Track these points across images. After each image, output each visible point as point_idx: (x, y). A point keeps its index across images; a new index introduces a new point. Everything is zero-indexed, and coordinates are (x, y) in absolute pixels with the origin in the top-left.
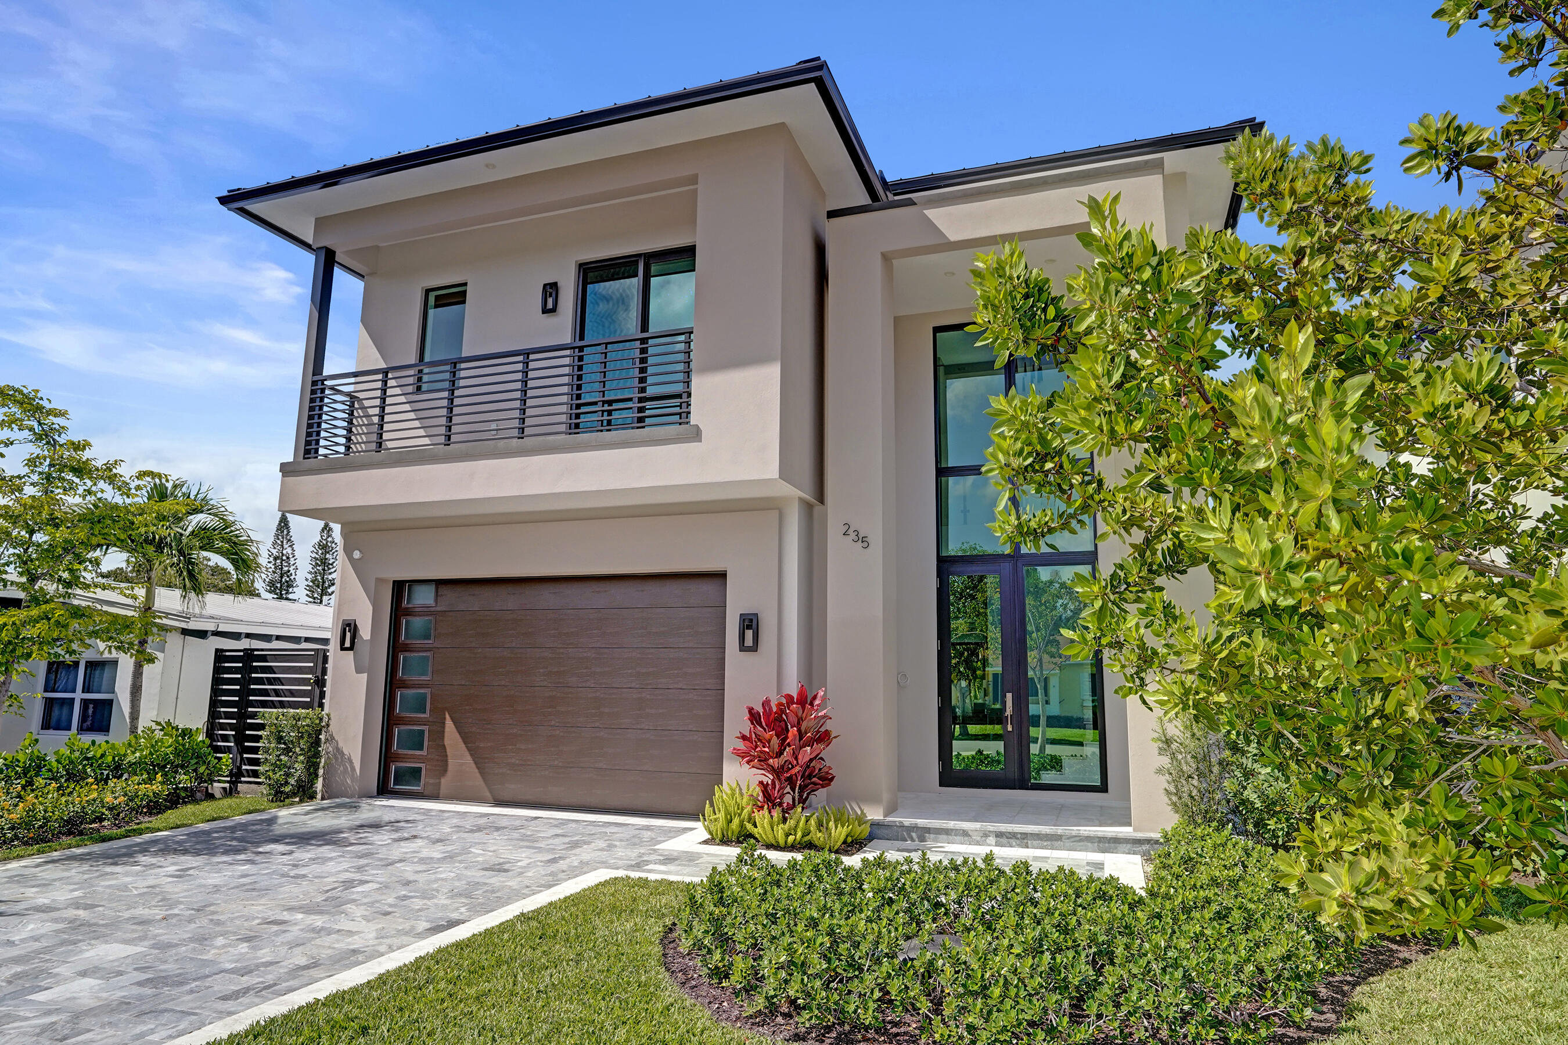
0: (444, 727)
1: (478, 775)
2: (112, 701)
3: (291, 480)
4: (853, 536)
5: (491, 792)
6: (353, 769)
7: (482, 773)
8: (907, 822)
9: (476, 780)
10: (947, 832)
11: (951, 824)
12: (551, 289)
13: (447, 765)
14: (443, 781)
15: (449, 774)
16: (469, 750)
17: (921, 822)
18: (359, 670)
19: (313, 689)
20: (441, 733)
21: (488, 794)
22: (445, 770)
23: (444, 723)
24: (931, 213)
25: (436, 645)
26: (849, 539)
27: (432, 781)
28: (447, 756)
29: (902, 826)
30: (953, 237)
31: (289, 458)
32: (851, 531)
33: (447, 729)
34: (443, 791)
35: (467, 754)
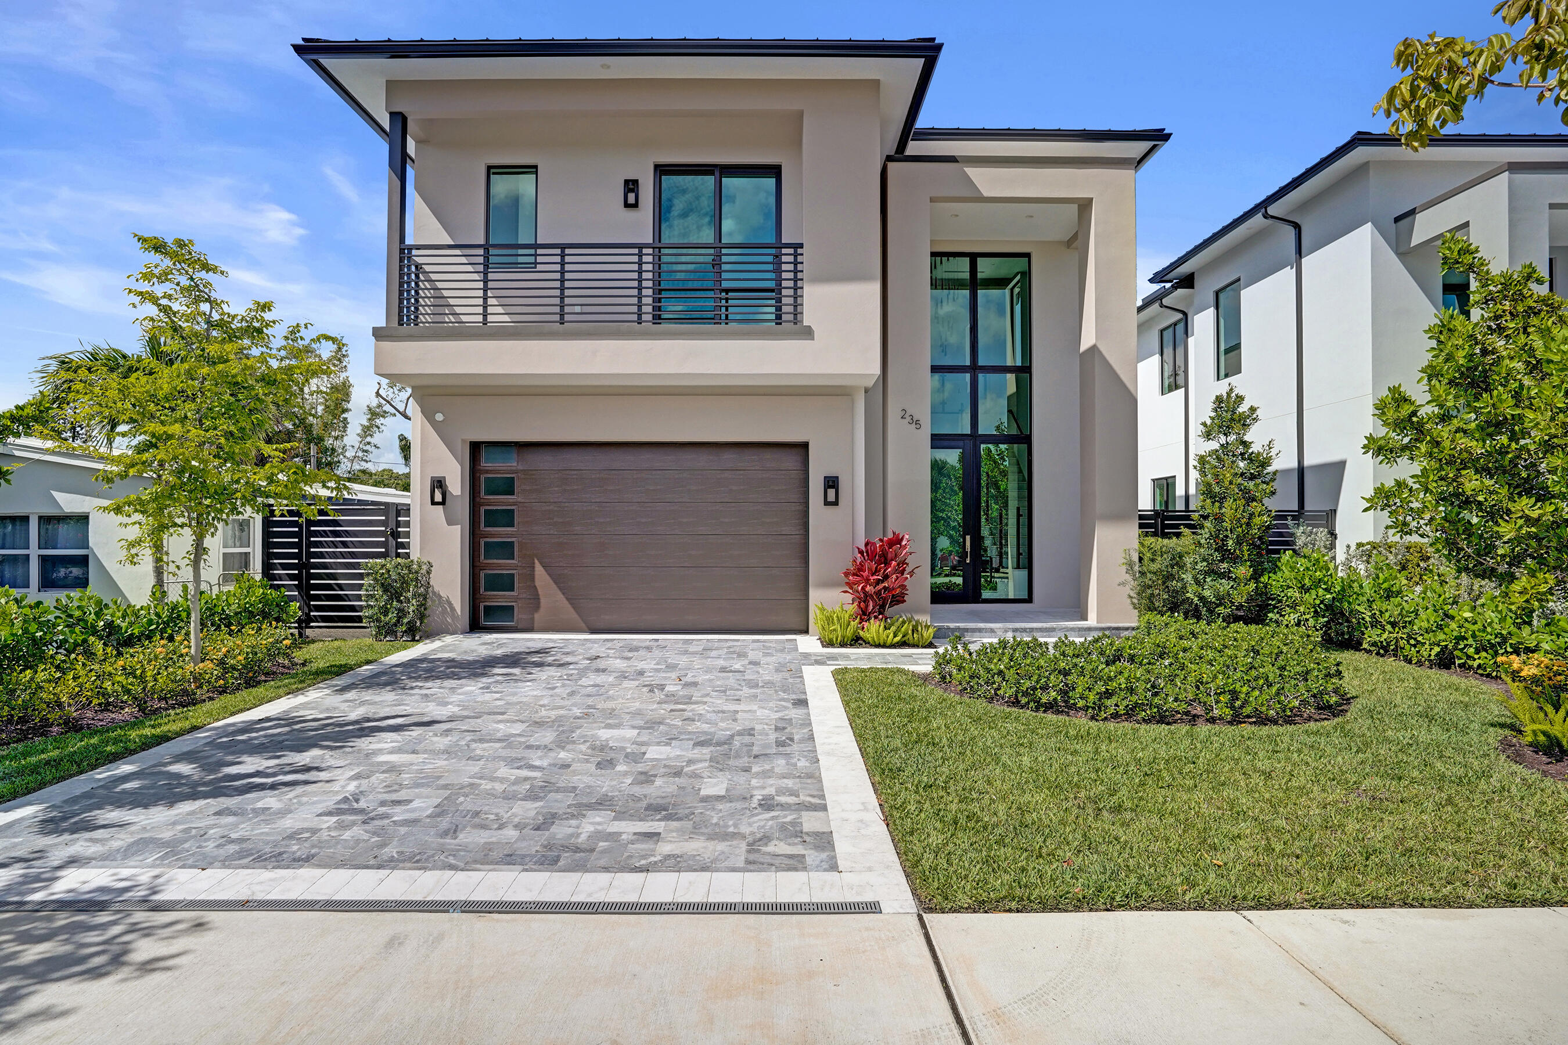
0: (534, 571)
1: (572, 610)
2: (87, 556)
3: (387, 345)
4: (908, 419)
5: (585, 623)
6: (453, 609)
7: (575, 607)
8: (952, 625)
9: (570, 613)
10: (980, 630)
11: (982, 625)
12: (631, 186)
13: (539, 603)
14: (536, 616)
15: (542, 610)
16: (560, 589)
17: (962, 625)
18: (450, 522)
19: (387, 541)
20: (532, 577)
21: (583, 625)
22: (537, 607)
23: (534, 567)
24: (967, 170)
25: (519, 500)
26: (906, 421)
27: (524, 617)
28: (538, 595)
29: (949, 628)
30: (986, 193)
31: (382, 323)
32: (906, 416)
33: (537, 573)
34: (536, 625)
35: (559, 592)
